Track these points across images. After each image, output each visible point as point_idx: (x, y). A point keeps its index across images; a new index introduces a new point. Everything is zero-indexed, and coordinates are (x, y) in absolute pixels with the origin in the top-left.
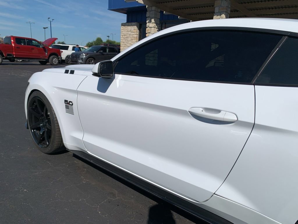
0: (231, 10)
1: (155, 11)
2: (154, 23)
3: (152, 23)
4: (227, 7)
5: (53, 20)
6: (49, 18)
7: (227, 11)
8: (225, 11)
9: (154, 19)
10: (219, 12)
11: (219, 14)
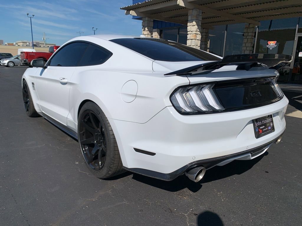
0: (202, 18)
1: (148, 21)
2: (147, 31)
3: (146, 31)
4: (197, 15)
5: (96, 29)
6: (93, 28)
7: (197, 19)
8: (195, 18)
9: (147, 28)
10: (191, 20)
11: (191, 21)
